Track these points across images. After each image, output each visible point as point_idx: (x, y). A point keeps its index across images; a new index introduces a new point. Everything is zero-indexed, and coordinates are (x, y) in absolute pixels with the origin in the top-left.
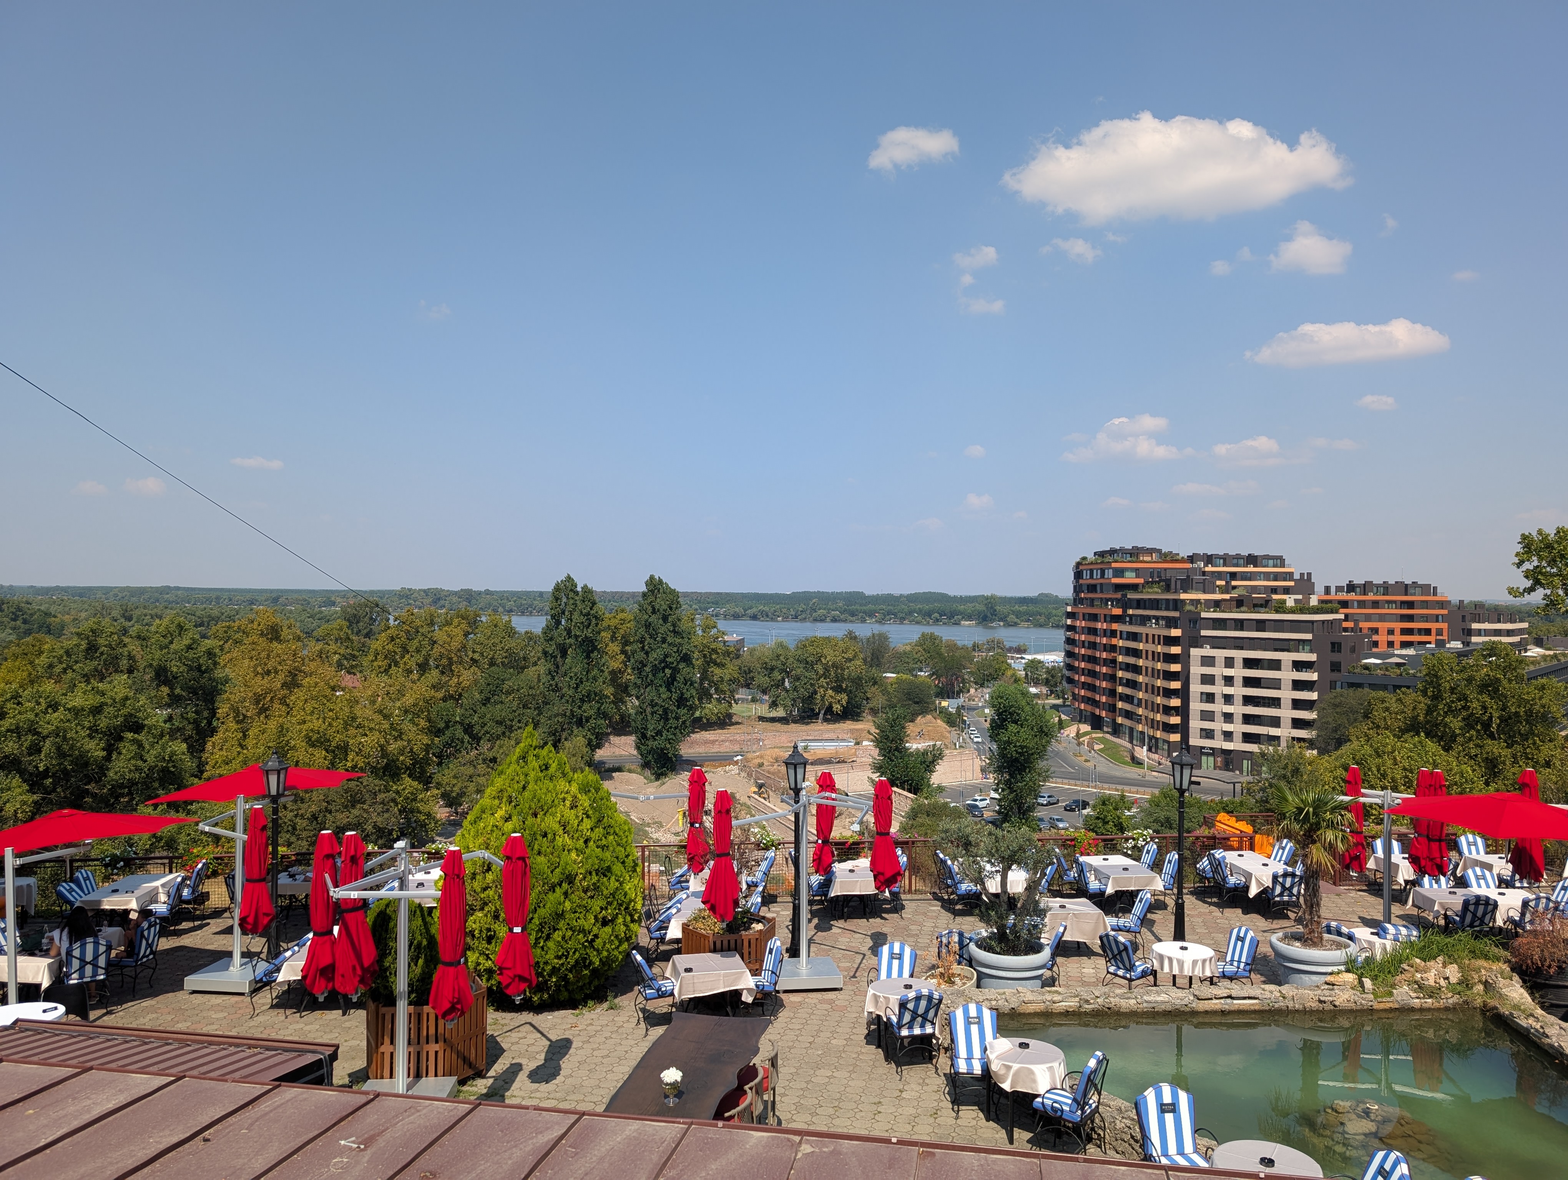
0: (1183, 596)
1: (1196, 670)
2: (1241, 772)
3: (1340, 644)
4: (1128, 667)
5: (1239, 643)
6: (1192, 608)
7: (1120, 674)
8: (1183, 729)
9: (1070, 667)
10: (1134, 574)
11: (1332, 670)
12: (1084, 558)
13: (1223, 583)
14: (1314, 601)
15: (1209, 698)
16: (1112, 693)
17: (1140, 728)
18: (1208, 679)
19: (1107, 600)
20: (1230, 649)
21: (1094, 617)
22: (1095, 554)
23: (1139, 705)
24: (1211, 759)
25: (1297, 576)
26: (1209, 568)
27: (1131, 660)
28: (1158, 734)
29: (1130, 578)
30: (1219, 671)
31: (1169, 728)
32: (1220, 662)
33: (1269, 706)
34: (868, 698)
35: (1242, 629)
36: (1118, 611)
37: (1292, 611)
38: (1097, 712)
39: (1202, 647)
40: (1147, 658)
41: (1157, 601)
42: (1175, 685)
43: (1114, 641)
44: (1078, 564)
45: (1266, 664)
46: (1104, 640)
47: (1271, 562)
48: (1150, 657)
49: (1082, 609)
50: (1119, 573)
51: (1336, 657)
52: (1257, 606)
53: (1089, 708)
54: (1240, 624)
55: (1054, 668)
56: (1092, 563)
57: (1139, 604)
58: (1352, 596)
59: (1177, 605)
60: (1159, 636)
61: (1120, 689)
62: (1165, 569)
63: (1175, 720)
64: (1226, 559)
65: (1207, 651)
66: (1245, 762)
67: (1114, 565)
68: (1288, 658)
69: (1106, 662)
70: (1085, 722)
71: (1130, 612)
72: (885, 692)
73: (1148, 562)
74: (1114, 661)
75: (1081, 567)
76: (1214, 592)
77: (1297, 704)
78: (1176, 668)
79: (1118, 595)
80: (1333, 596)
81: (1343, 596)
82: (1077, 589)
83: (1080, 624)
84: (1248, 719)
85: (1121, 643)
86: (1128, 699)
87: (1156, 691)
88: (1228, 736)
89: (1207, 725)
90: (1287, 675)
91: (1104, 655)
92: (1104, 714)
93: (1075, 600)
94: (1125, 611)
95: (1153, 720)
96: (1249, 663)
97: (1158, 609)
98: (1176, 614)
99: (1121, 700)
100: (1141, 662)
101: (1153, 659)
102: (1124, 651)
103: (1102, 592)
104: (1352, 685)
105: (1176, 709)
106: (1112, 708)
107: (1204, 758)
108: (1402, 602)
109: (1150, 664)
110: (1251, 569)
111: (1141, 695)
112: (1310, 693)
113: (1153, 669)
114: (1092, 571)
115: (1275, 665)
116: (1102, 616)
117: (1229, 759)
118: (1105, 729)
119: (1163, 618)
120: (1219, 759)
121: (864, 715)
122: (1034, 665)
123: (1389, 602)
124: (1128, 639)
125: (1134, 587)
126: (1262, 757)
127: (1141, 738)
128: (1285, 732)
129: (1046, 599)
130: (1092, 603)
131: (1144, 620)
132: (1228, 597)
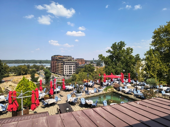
1: (64, 67)
4: (57, 67)
6: (64, 61)
8: (63, 73)
9: (51, 67)
11: (76, 67)
14: (75, 60)
15: (66, 70)
20: (67, 65)
21: (54, 62)
22: (54, 56)
24: (66, 76)
25: (72, 58)
29: (57, 58)
30: (66, 67)
33: (71, 70)
37: (73, 61)
41: (60, 60)
42: (62, 69)
44: (52, 57)
45: (71, 66)
46: (55, 65)
47: (70, 56)
50: (56, 58)
51: (77, 65)
52: (70, 61)
54: (68, 63)
55: (49, 68)
57: (58, 61)
58: (77, 60)
59: (62, 61)
60: (61, 64)
62: (61, 57)
64: (66, 56)
65: (65, 65)
68: (73, 66)
69: (55, 67)
70: (53, 73)
72: (30, 71)
73: (59, 56)
77: (74, 70)
78: (62, 67)
79: (56, 60)
82: (52, 59)
83: (52, 63)
84: (69, 72)
86: (58, 70)
87: (60, 69)
88: (67, 73)
89: (65, 72)
90: (73, 67)
95: (60, 72)
96: (69, 66)
101: (60, 66)
104: (78, 68)
105: (62, 71)
106: (56, 71)
108: (81, 60)
110: (68, 57)
117: (68, 76)
118: (55, 74)
122: (47, 67)
124: (57, 64)
125: (58, 59)
126: (71, 75)
127: (59, 74)
128: (73, 73)
129: (47, 60)
130: (53, 61)
131: (59, 62)
132: (67, 60)
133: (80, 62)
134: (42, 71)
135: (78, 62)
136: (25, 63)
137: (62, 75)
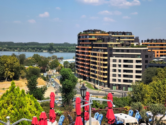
0: (108, 43)
1: (112, 63)
2: (123, 90)
3: (147, 56)
4: (93, 63)
5: (122, 56)
6: (110, 46)
7: (91, 65)
8: (108, 79)
9: (77, 63)
10: (94, 37)
11: (146, 63)
12: (81, 33)
13: (118, 40)
14: (141, 44)
15: (115, 70)
16: (89, 70)
17: (97, 79)
18: (114, 66)
19: (87, 44)
20: (120, 57)
21: (84, 49)
22: (84, 31)
23: (96, 73)
24: (115, 87)
25: (135, 38)
26: (113, 36)
27: (94, 61)
28: (102, 81)
30: (117, 63)
31: (104, 79)
32: (118, 61)
33: (130, 72)
34: (20, 74)
36: (90, 47)
37: (136, 47)
38: (85, 75)
39: (113, 57)
40: (98, 60)
41: (101, 44)
42: (106, 67)
43: (89, 56)
44: (79, 34)
45: (129, 61)
46: (87, 55)
47: (129, 34)
48: (99, 60)
49: (80, 47)
50: (91, 37)
51: (147, 59)
52: (127, 46)
53: (82, 74)
54: (123, 51)
55: (72, 63)
56: (83, 34)
57: (96, 45)
58: (148, 43)
59: (106, 45)
60: (102, 54)
61: (91, 69)
62: (103, 36)
63: (106, 77)
64: (117, 33)
65: (114, 58)
66: (124, 87)
67: (89, 35)
68: (134, 59)
69: (87, 62)
70: (81, 78)
71: (94, 47)
72: (26, 71)
73: (98, 34)
74: (89, 61)
75: (80, 35)
76: (116, 42)
77: (137, 72)
78: (106, 63)
79: (90, 43)
80: (144, 43)
81: (146, 43)
82: (79, 41)
83: (80, 51)
84: (125, 76)
85: (91, 56)
86: (93, 71)
87: (101, 69)
88: (120, 80)
89: (114, 78)
90: (135, 64)
91: (87, 60)
92: (87, 76)
93: (78, 44)
94: (92, 47)
95: (100, 77)
96: (125, 61)
97: (101, 47)
98: (106, 48)
99: (91, 72)
100: (97, 61)
101: (100, 60)
102: (92, 58)
103: (86, 42)
104: (150, 66)
105: (106, 74)
106: (89, 74)
107: (113, 87)
108: (161, 45)
109: (99, 62)
110: (124, 36)
111: (97, 70)
112: (140, 69)
113: (100, 63)
114: (83, 36)
115: (131, 61)
116: (86, 49)
117: (120, 87)
118: (87, 80)
119: (103, 49)
120: (117, 87)
121: (20, 78)
122: (66, 63)
123: (157, 44)
124: (93, 55)
125: (94, 41)
126: (129, 86)
127: (97, 82)
128: (134, 79)
129: (66, 44)
130: (83, 45)
131: (98, 50)
132: (119, 43)
133: (156, 49)
134: (54, 71)
135: (150, 50)
136: (14, 51)
137: (106, 86)
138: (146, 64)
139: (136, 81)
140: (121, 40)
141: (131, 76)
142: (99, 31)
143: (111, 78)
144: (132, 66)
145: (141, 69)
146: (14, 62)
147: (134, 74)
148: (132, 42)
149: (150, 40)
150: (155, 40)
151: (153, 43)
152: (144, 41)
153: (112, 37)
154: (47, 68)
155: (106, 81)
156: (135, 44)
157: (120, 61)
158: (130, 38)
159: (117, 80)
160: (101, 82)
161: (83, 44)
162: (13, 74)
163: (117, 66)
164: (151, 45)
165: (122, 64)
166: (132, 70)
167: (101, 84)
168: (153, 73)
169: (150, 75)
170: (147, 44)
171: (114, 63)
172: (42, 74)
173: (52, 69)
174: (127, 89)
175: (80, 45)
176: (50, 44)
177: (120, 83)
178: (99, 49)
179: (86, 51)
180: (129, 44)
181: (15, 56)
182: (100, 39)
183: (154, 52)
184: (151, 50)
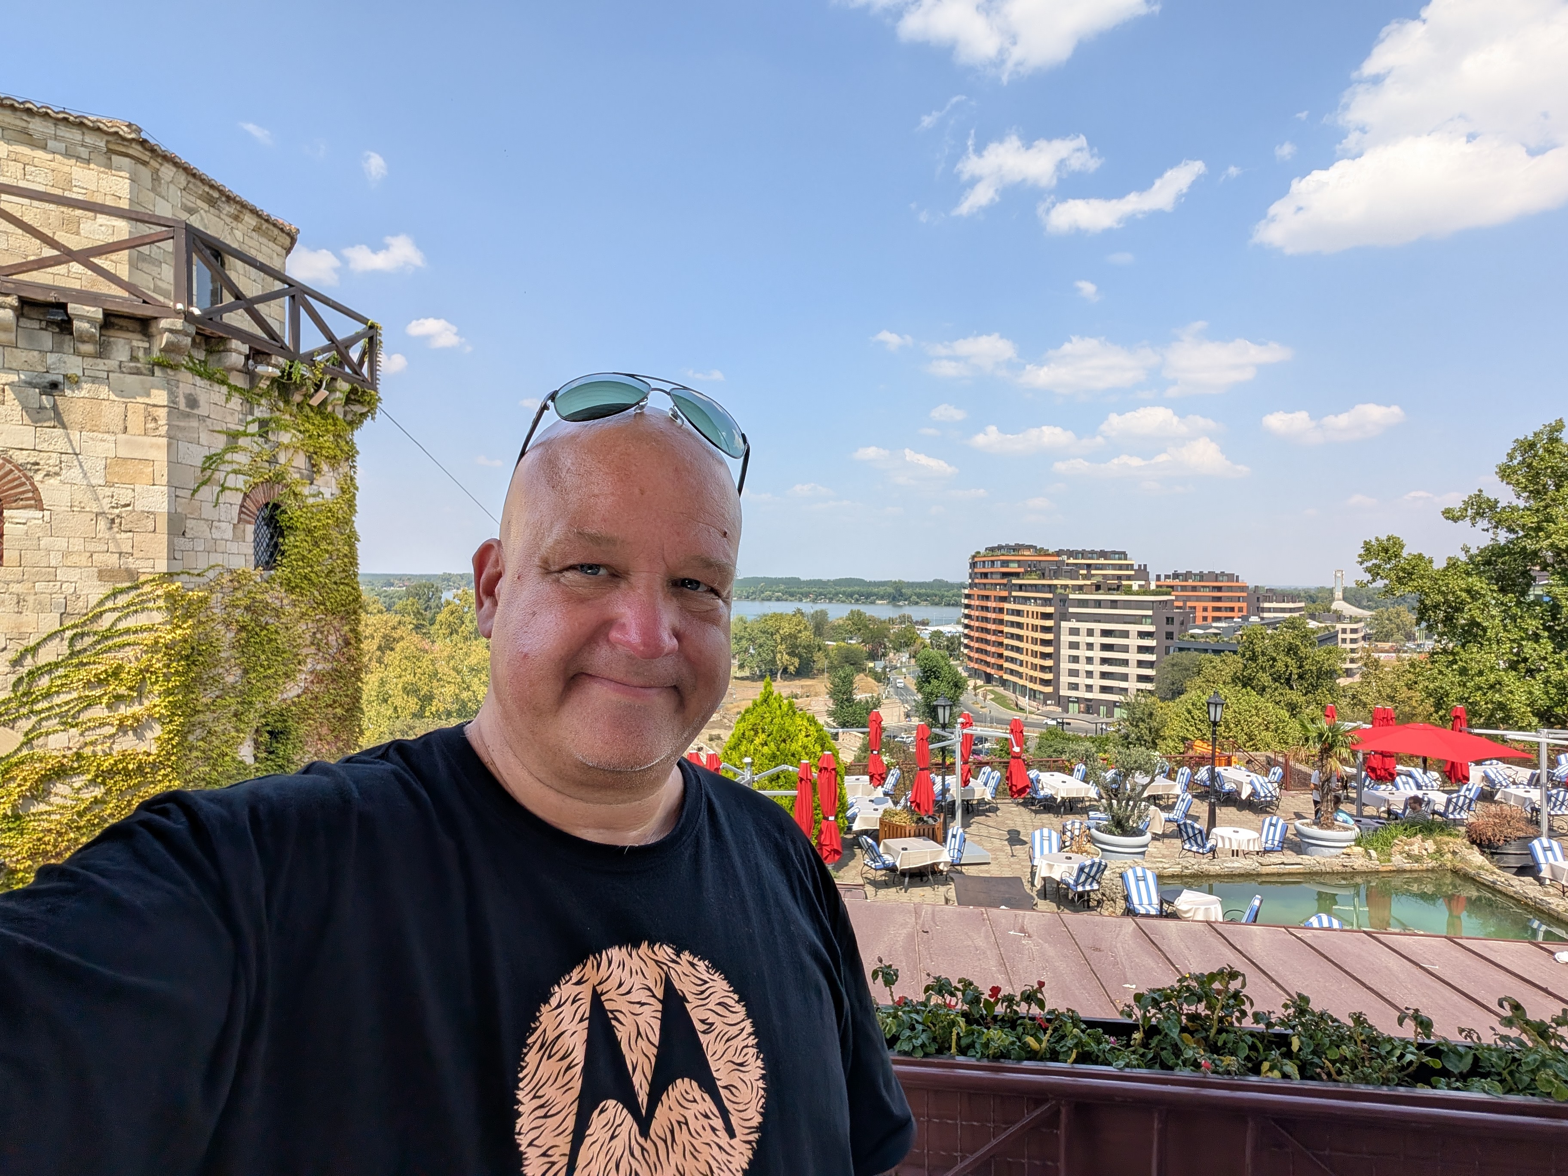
0: (1055, 582)
1: (1065, 638)
2: (1098, 715)
3: (1173, 619)
4: (1013, 636)
5: (1097, 618)
6: (1062, 591)
7: (1006, 641)
8: (1055, 683)
9: (967, 636)
10: (1016, 565)
11: (1166, 638)
12: (978, 553)
13: (1085, 572)
14: (1153, 586)
15: (1075, 659)
16: (1000, 656)
17: (1022, 682)
18: (1074, 645)
19: (996, 584)
20: (1090, 622)
21: (987, 598)
22: (987, 549)
23: (1021, 665)
24: (1076, 705)
25: (1136, 567)
26: (1072, 561)
27: (1015, 631)
28: (1037, 687)
29: (1013, 568)
30: (1083, 639)
31: (1044, 682)
33: (1120, 666)
35: (1100, 607)
36: (1005, 594)
37: (1137, 593)
38: (988, 670)
39: (1069, 621)
40: (1028, 630)
41: (1035, 585)
42: (1050, 650)
43: (1002, 616)
44: (974, 557)
45: (1117, 633)
46: (994, 616)
47: (1117, 556)
48: (1030, 628)
49: (976, 591)
50: (1005, 563)
51: (1170, 628)
52: (1110, 590)
53: (982, 667)
54: (1098, 604)
55: (953, 637)
56: (984, 556)
57: (1021, 587)
58: (1177, 582)
59: (1051, 588)
60: (1037, 612)
61: (1006, 653)
62: (1040, 561)
63: (1049, 676)
64: (1083, 554)
65: (1074, 624)
66: (1101, 708)
67: (1002, 558)
68: (1133, 628)
69: (995, 632)
70: (978, 678)
71: (1014, 594)
72: (828, 656)
73: (1028, 556)
74: (1001, 632)
76: (1078, 579)
77: (1141, 664)
78: (1050, 636)
79: (1005, 581)
80: (1162, 582)
81: (1170, 582)
82: (973, 576)
83: (976, 602)
84: (1104, 675)
85: (1008, 618)
86: (1012, 660)
87: (1034, 654)
88: (1089, 688)
89: (1073, 680)
90: (1134, 642)
92: (993, 671)
93: (971, 584)
94: (1010, 593)
95: (1032, 676)
96: (1106, 633)
97: (1036, 591)
98: (1050, 596)
99: (1007, 661)
100: (1023, 633)
101: (1033, 630)
102: (1010, 624)
103: (992, 578)
104: (1182, 649)
105: (1050, 668)
106: (1000, 668)
107: (1070, 705)
108: (1214, 587)
109: (1030, 633)
110: (1102, 561)
111: (1022, 657)
112: (1151, 656)
113: (1033, 638)
114: (984, 562)
115: (1125, 634)
116: (993, 597)
117: (1090, 707)
118: (994, 683)
119: (1040, 599)
120: (1082, 706)
121: (813, 674)
122: (937, 635)
123: (1204, 587)
124: (1013, 614)
125: (1017, 575)
126: (1115, 704)
127: (1023, 690)
128: (1132, 685)
129: (940, 584)
130: (984, 586)
131: (1025, 600)
132: (1088, 582)
133: (1199, 599)
134: (904, 657)
135: (1180, 604)
136: (801, 600)
137: (1049, 702)
138: (1169, 642)
139: (1138, 690)
140: (1093, 572)
141: (1125, 677)
142: (1029, 547)
143: (1065, 679)
144: (1125, 649)
145: (1153, 658)
146: (800, 632)
147: (1133, 671)
148: (1129, 578)
149: (1182, 575)
150: (1195, 575)
151: (1190, 583)
152: (1163, 577)
153: (1068, 565)
154: (885, 648)
155: (1049, 689)
156: (1135, 585)
157: (1090, 633)
158: (1120, 567)
159: (1082, 687)
160: (1035, 691)
161: (985, 584)
162: (796, 661)
163: (1083, 646)
164: (1184, 588)
165: (1098, 640)
166: (1127, 661)
167: (1033, 694)
168: (1187, 670)
169: (1178, 676)
170: (1172, 587)
171: (1074, 639)
172: (871, 665)
173: (898, 651)
174: (1110, 714)
175: (976, 585)
176: (895, 582)
177: (1089, 696)
178: (1029, 598)
179: (991, 604)
180: (1119, 587)
181: (802, 614)
182: (1031, 572)
183: (1195, 608)
184: (1185, 602)
